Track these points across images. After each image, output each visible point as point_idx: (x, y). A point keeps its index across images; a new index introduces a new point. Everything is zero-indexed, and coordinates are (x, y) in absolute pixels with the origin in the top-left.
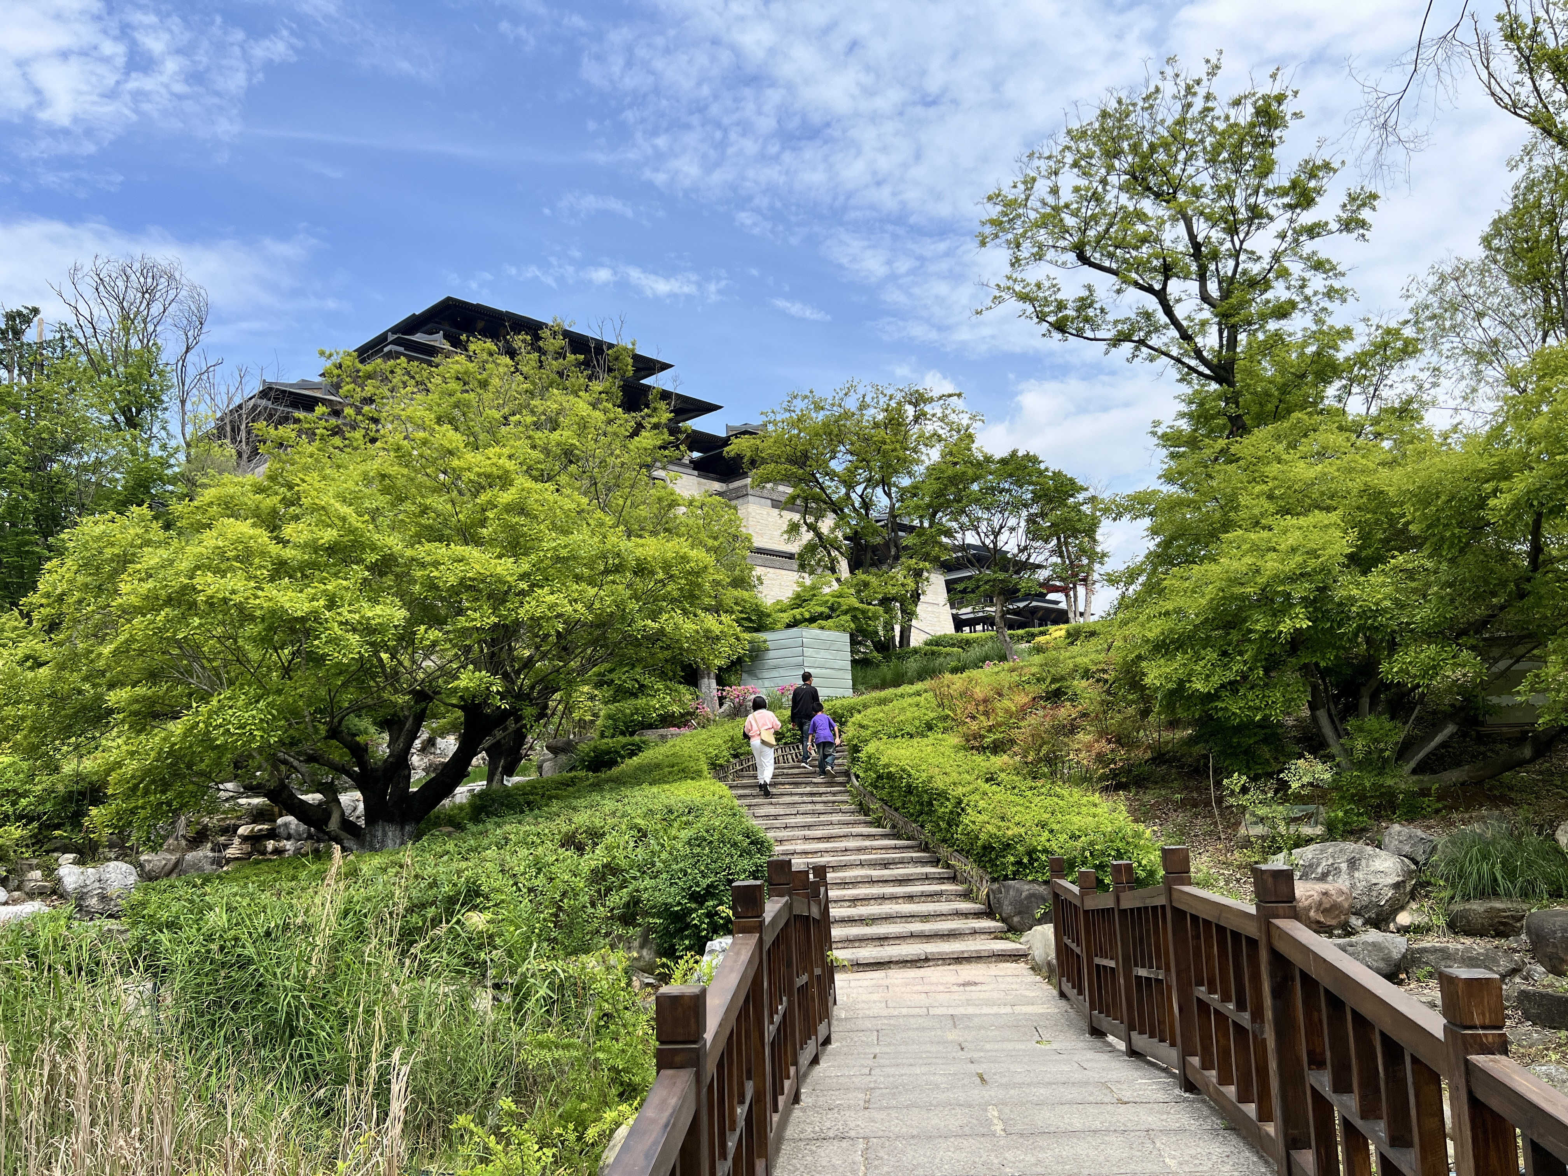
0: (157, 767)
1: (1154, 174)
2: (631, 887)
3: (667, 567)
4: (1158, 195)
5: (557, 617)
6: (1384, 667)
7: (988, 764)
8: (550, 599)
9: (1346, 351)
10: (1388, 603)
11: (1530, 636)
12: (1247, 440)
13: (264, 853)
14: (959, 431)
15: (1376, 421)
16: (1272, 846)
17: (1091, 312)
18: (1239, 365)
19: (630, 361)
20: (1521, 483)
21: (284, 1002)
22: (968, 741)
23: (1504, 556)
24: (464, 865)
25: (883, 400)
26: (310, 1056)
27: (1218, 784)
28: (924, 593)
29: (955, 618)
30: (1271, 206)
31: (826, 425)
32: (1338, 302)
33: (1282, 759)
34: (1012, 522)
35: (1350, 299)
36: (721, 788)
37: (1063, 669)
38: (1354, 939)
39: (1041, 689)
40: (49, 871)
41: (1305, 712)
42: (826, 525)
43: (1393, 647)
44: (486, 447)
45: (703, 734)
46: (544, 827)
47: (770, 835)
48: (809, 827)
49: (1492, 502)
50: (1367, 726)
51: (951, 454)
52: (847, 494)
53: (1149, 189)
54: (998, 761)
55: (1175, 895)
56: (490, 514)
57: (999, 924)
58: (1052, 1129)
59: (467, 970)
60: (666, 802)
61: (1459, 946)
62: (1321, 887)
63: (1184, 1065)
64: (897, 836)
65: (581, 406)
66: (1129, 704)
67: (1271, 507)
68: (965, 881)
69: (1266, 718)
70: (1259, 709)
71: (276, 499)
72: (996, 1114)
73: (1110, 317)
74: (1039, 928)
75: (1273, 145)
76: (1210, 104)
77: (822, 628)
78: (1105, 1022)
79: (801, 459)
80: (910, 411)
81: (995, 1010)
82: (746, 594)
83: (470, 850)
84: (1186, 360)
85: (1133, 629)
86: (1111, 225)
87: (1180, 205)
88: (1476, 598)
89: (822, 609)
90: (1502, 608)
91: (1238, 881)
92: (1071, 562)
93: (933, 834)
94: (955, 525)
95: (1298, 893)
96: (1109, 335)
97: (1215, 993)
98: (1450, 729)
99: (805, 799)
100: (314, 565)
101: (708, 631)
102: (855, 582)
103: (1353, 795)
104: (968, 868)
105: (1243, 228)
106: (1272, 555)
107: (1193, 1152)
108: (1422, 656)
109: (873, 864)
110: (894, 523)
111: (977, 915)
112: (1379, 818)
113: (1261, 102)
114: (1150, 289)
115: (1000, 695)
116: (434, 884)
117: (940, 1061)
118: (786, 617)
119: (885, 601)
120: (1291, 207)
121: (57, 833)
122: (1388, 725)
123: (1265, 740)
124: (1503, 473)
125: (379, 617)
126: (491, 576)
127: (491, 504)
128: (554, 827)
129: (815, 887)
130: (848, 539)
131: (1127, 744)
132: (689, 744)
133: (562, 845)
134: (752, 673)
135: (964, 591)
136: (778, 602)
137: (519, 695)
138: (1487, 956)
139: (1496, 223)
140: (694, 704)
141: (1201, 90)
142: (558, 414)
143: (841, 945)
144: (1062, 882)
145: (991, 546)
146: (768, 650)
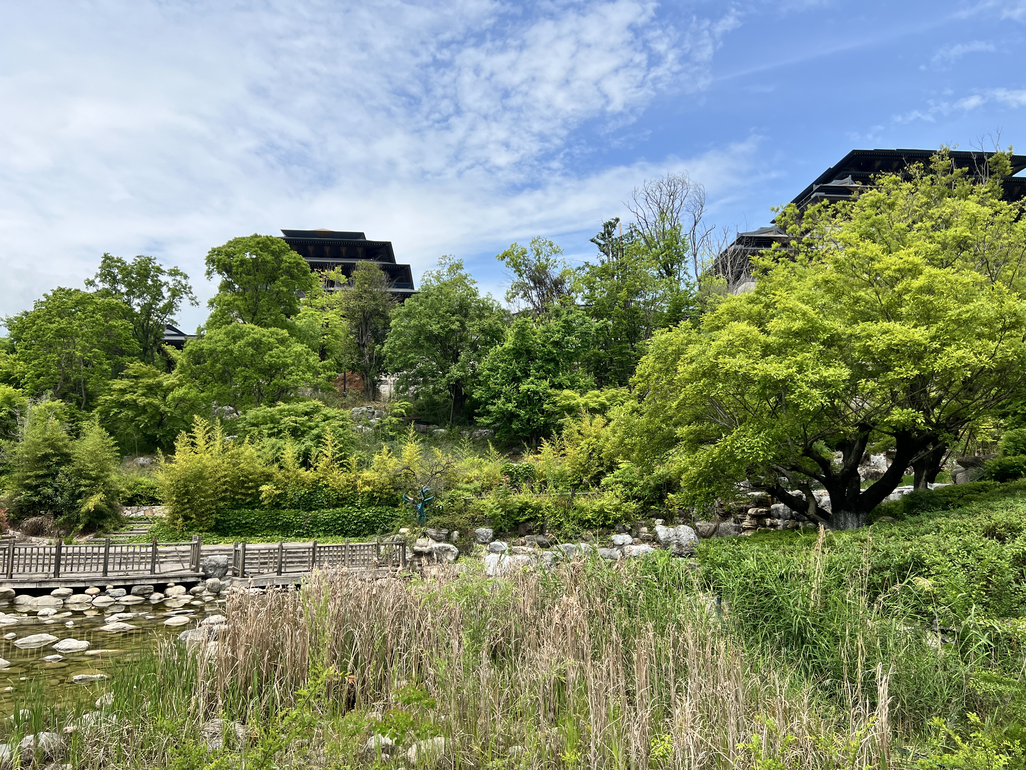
0: (705, 472)
5: (964, 366)
8: (960, 353)
13: (765, 526)
19: (1009, 162)
21: (796, 621)
24: (908, 544)
26: (815, 657)
40: (651, 528)
44: (898, 249)
46: (968, 521)
59: (919, 617)
83: (911, 534)
100: (787, 345)
116: (886, 556)
121: (653, 507)
125: (832, 375)
126: (910, 341)
127: (907, 291)
128: (976, 521)
133: (985, 535)
137: (938, 425)
142: (952, 216)
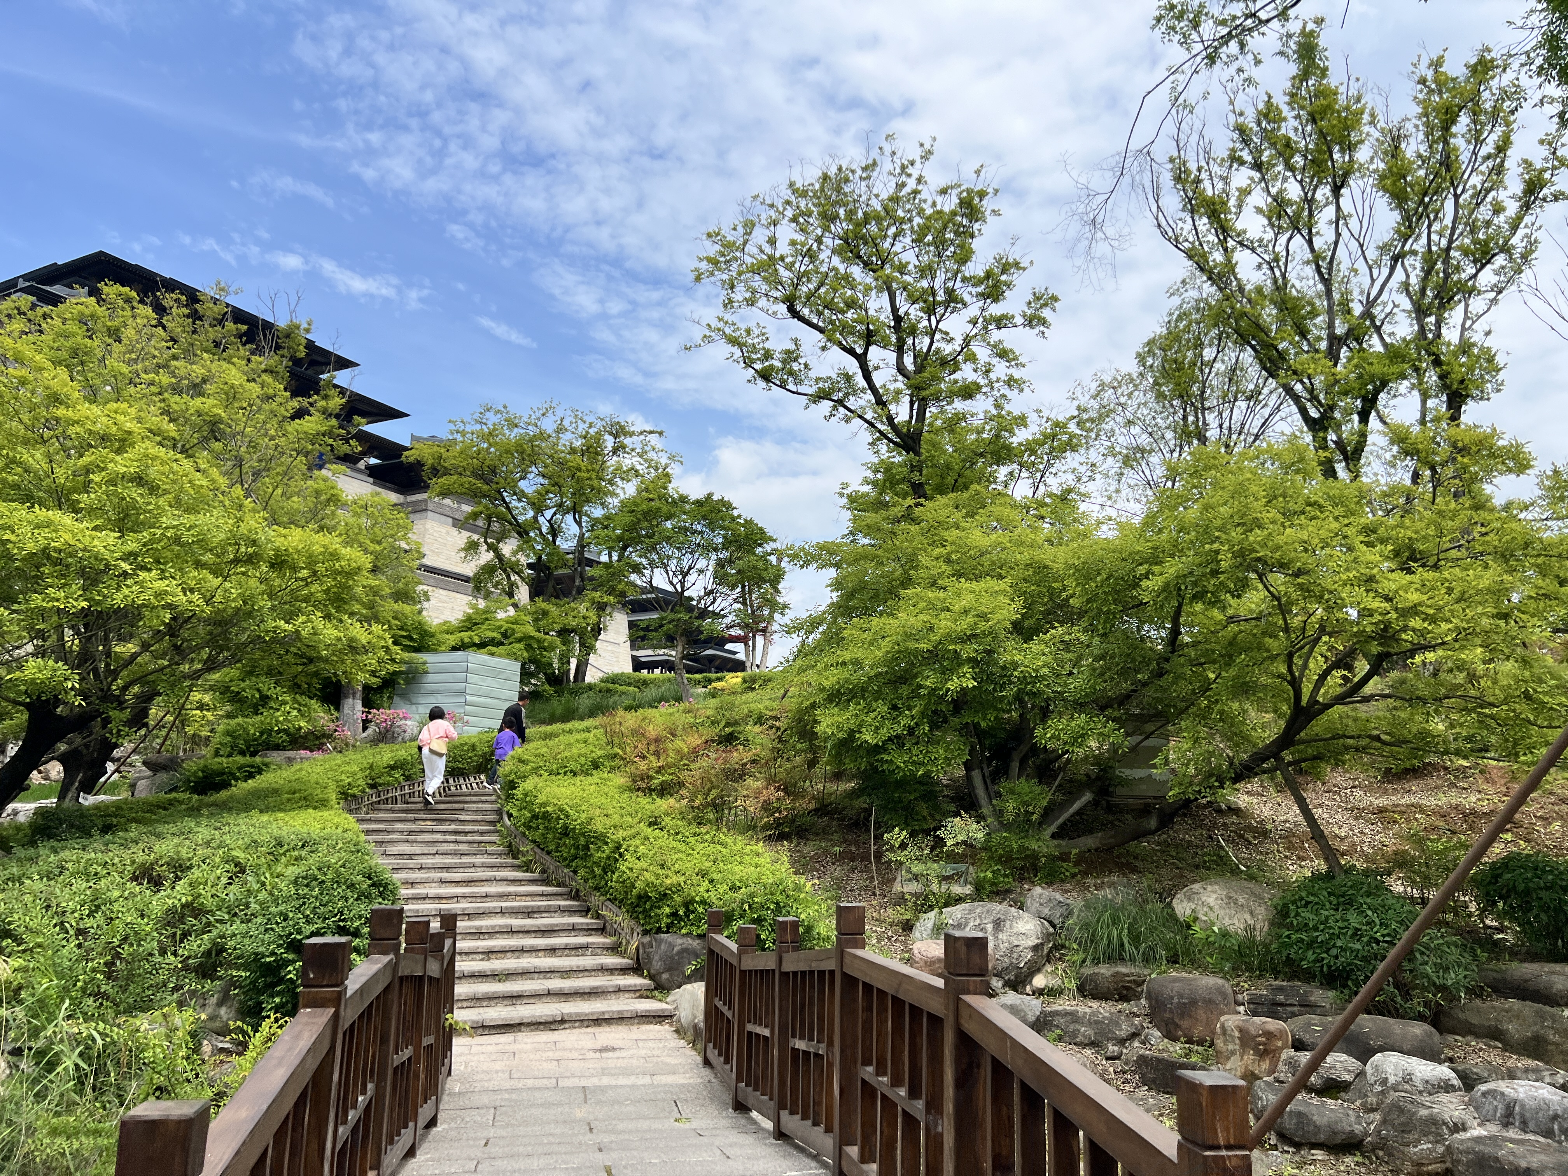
1: (866, 243)
2: (215, 932)
3: (311, 562)
4: (866, 264)
5: (163, 607)
6: (1038, 732)
7: (653, 807)
8: (161, 585)
9: (1021, 436)
10: (1046, 671)
11: (1158, 715)
12: (929, 504)
14: (657, 469)
15: (1042, 505)
16: (924, 904)
17: (795, 366)
18: (926, 435)
19: (303, 345)
20: (1172, 568)
22: (635, 781)
25: (582, 428)
27: (878, 837)
28: (605, 629)
29: (635, 659)
30: (966, 292)
31: (519, 445)
32: (1016, 391)
33: (938, 817)
34: (701, 564)
35: (1026, 390)
36: (349, 821)
37: (736, 715)
38: (994, 1001)
39: (713, 732)
41: (960, 772)
42: (508, 547)
43: (1045, 714)
45: (339, 759)
46: (116, 855)
47: (397, 877)
48: (448, 868)
49: (1144, 583)
50: (1018, 789)
51: (647, 490)
52: (535, 518)
53: (859, 257)
54: (664, 804)
55: (847, 960)
57: (647, 982)
60: (276, 833)
61: (1087, 1010)
63: (840, 1155)
64: (546, 882)
66: (798, 752)
67: (948, 570)
68: (615, 933)
69: (927, 774)
70: (922, 764)
73: (813, 374)
74: (688, 987)
75: (972, 236)
76: (920, 188)
77: (492, 654)
78: (751, 1095)
79: (488, 474)
80: (609, 442)
81: (632, 1080)
82: (407, 608)
84: (878, 425)
85: (810, 676)
86: (822, 284)
87: (886, 276)
88: (1124, 673)
89: (495, 634)
90: (1145, 684)
91: (889, 938)
92: (753, 612)
93: (586, 881)
94: (644, 561)
96: (810, 391)
97: (884, 1074)
98: (1087, 797)
99: (448, 837)
101: (352, 640)
102: (533, 609)
103: (1001, 856)
104: (619, 919)
105: (940, 310)
106: (946, 614)
108: (1073, 724)
109: (515, 913)
110: (581, 554)
111: (624, 971)
112: (1021, 879)
113: (965, 194)
114: (851, 351)
115: (673, 735)
117: (562, 1149)
118: (453, 640)
119: (564, 633)
120: (983, 296)
122: (1038, 789)
123: (924, 798)
124: (1155, 559)
127: (98, 467)
128: (127, 856)
129: (439, 938)
130: (530, 566)
131: (793, 794)
132: (319, 769)
133: (135, 878)
134: (406, 696)
135: (647, 629)
136: (445, 622)
137: (106, 696)
138: (1111, 1020)
139: (1151, 343)
140: (332, 726)
141: (915, 171)
142: (204, 381)
143: (465, 1004)
144: (719, 937)
145: (679, 587)
146: (427, 673)
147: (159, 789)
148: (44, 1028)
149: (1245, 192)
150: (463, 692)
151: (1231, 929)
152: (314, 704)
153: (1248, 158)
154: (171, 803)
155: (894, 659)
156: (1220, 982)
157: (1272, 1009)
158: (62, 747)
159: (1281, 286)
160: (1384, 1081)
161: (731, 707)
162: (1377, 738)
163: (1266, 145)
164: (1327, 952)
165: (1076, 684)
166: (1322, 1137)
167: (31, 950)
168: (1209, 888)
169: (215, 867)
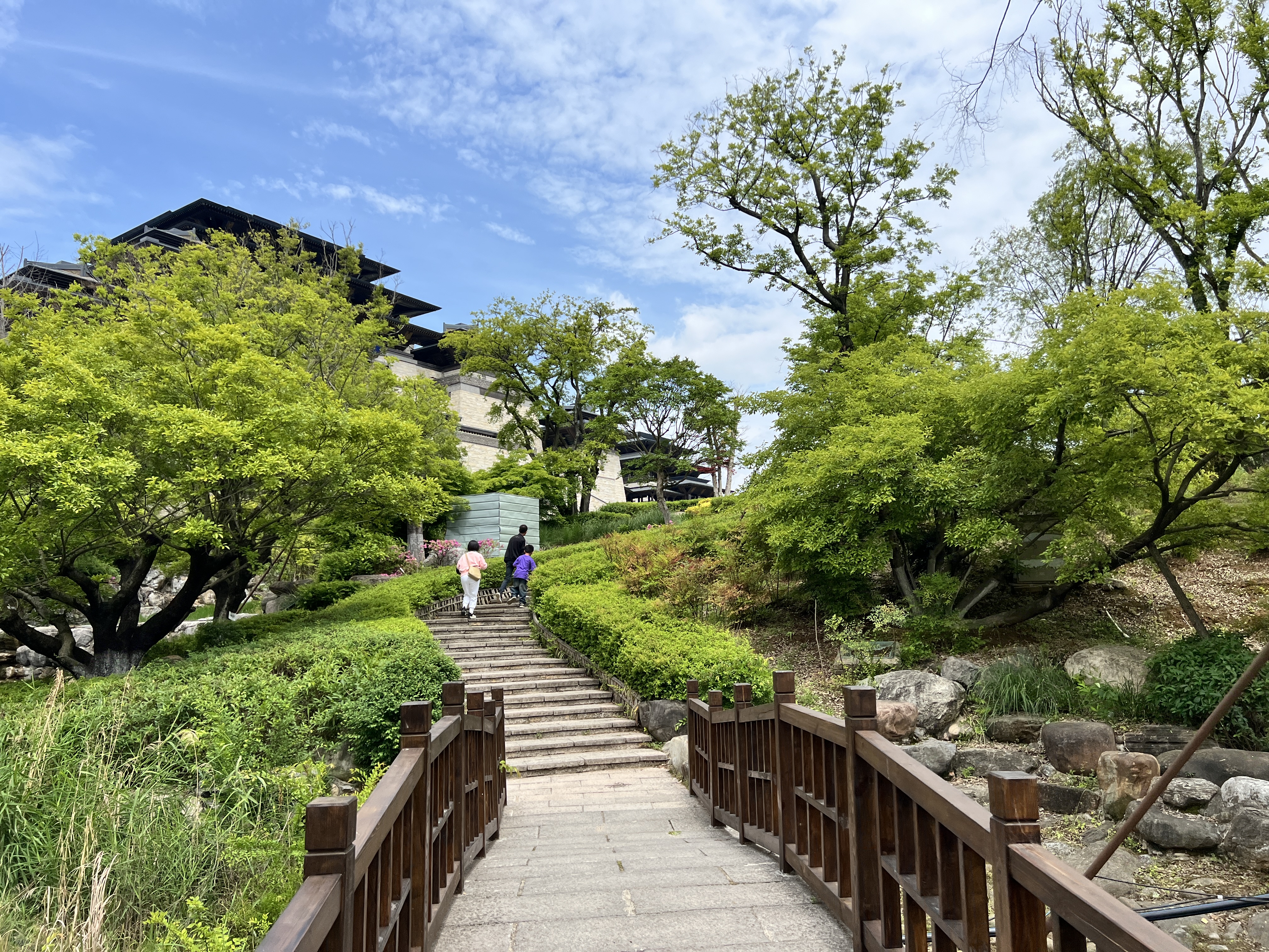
1: (792, 140)
2: (333, 708)
3: (379, 434)
4: (794, 158)
5: (278, 475)
6: (948, 534)
7: (644, 605)
8: (273, 459)
9: (930, 291)
10: (952, 485)
11: (1053, 515)
12: (853, 354)
14: (634, 339)
15: (950, 346)
16: (859, 673)
17: (739, 248)
18: (851, 296)
19: (358, 261)
20: (1052, 396)
22: (629, 587)
23: (1037, 453)
24: (182, 688)
25: (573, 310)
26: (23, 860)
27: (821, 624)
28: (602, 468)
29: (627, 491)
30: (879, 173)
31: (526, 328)
32: (925, 253)
33: (869, 605)
34: (673, 413)
35: (934, 252)
36: (421, 624)
37: (706, 532)
38: (917, 745)
39: (689, 546)
41: (888, 569)
42: (523, 409)
43: (954, 519)
44: (220, 323)
45: (409, 579)
46: (259, 655)
47: (459, 665)
48: (495, 657)
49: (1031, 410)
50: (934, 580)
51: (627, 357)
52: (542, 385)
53: (788, 152)
54: (652, 603)
55: (782, 711)
56: (219, 382)
57: (646, 736)
58: (675, 908)
59: (180, 781)
60: (370, 635)
61: (994, 751)
62: (895, 705)
63: (784, 850)
64: (568, 664)
65: (309, 293)
66: (756, 560)
67: (870, 408)
68: (620, 701)
69: (858, 572)
70: (853, 565)
71: (17, 359)
72: (629, 897)
73: (754, 253)
74: (677, 738)
75: (881, 126)
76: (836, 89)
77: (517, 494)
78: (725, 815)
79: (504, 353)
80: (595, 320)
81: (638, 806)
82: (451, 463)
83: (190, 675)
84: (810, 291)
85: (760, 500)
86: (756, 179)
87: (811, 166)
88: (1018, 484)
89: (518, 478)
90: (1035, 492)
91: (833, 700)
92: (718, 449)
93: (597, 662)
94: (628, 414)
95: (878, 710)
96: (752, 267)
97: (811, 791)
98: (993, 584)
99: (494, 634)
100: (51, 419)
101: (412, 490)
102: (546, 457)
103: (922, 634)
104: (623, 690)
105: (857, 190)
106: (868, 444)
107: (787, 924)
108: (976, 527)
109: (546, 688)
110: (579, 410)
111: (629, 728)
112: (939, 651)
113: (873, 91)
114: (785, 232)
115: (656, 550)
116: (154, 705)
117: (587, 851)
118: (487, 484)
119: (570, 474)
120: (893, 175)
122: (949, 580)
123: (857, 591)
124: (1040, 389)
125: (112, 468)
126: (219, 436)
127: (220, 373)
128: (267, 655)
129: (490, 707)
130: (541, 422)
131: (753, 591)
132: (396, 587)
133: (275, 672)
134: (455, 529)
135: (633, 468)
136: (480, 471)
137: (242, 541)
138: (1013, 757)
139: (1041, 201)
140: (402, 554)
141: (830, 76)
142: (289, 300)
143: (514, 755)
144: (696, 701)
145: (656, 433)
146: (469, 510)
147: (283, 606)
148: (225, 776)
149: (1121, 63)
150: (497, 524)
151: (1113, 685)
152: (389, 539)
153: (1121, 33)
154: (292, 617)
155: (826, 483)
156: (1102, 726)
157: (1147, 746)
158: (214, 580)
159: (1154, 142)
160: (1236, 799)
161: (701, 526)
162: (1236, 526)
163: (1137, 19)
164: (1192, 700)
165: (978, 495)
166: (1183, 843)
167: (210, 724)
168: (1095, 653)
169: (328, 662)
